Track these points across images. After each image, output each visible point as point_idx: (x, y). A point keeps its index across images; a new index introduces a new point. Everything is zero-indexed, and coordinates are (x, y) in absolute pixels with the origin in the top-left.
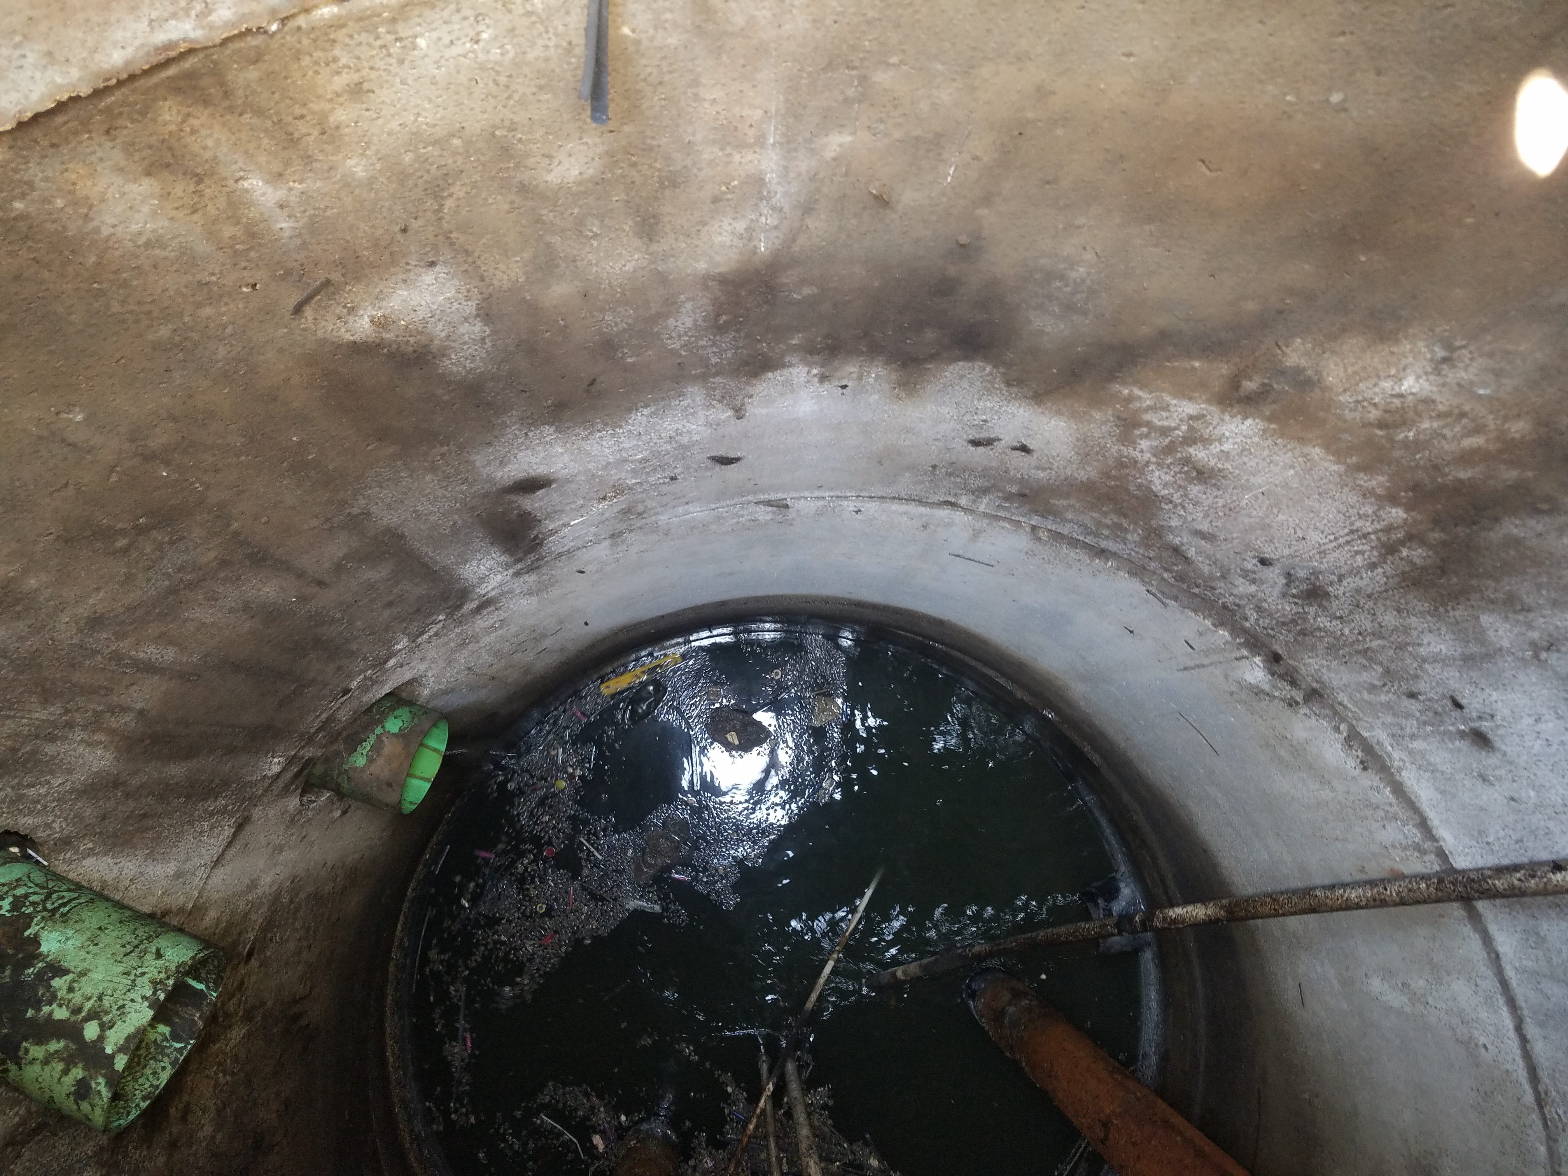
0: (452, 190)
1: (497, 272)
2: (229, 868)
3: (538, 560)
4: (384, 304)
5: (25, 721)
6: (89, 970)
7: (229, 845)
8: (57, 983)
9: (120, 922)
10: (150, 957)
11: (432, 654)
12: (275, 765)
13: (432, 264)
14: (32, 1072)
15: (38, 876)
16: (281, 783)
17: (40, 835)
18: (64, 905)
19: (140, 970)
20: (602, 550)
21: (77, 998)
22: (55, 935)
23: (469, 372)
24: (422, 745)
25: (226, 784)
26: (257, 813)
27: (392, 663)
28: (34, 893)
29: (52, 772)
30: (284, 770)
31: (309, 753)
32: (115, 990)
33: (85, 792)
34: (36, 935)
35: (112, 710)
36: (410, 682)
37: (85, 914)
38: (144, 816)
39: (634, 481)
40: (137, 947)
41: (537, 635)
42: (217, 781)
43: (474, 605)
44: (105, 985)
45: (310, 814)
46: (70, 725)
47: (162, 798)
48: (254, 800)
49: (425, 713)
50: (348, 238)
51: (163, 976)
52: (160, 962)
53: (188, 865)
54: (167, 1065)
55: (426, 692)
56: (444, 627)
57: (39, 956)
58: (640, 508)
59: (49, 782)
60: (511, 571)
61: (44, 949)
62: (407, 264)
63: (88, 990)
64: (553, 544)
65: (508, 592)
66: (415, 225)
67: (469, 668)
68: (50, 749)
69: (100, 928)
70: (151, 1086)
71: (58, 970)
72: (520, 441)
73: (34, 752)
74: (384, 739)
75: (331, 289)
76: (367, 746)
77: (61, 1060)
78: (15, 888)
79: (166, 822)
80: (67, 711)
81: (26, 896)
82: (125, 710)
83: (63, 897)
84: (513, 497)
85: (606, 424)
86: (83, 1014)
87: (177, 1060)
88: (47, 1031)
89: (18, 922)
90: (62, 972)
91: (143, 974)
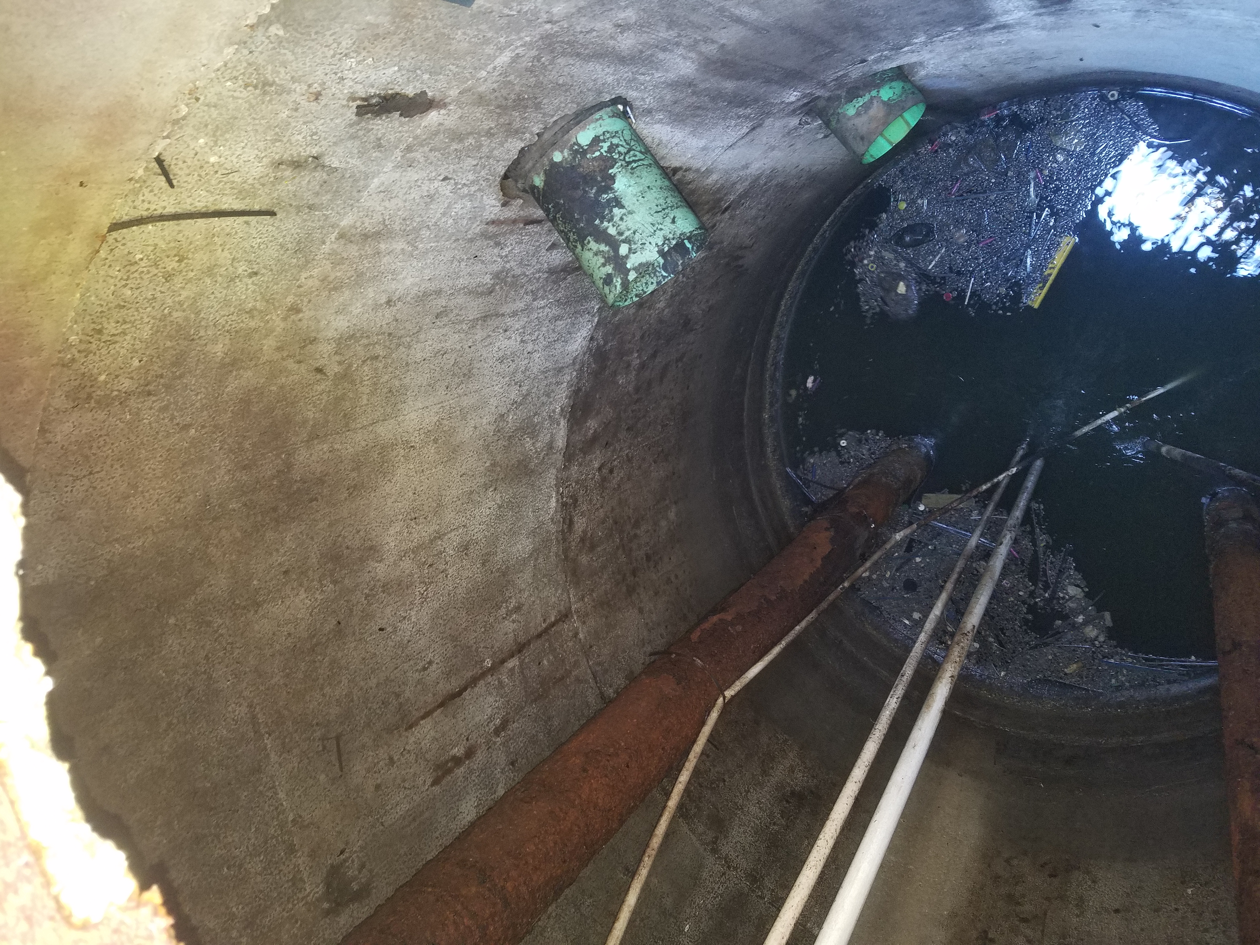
2: (736, 151)
5: (653, 36)
6: (634, 212)
7: (743, 138)
8: (616, 211)
9: (661, 188)
10: (668, 220)
11: (940, 50)
12: (792, 96)
14: (588, 255)
15: (627, 134)
16: (792, 108)
17: (637, 103)
18: (635, 161)
19: (660, 226)
20: (1124, 17)
21: (623, 226)
22: (624, 180)
24: (901, 115)
25: (756, 100)
26: (768, 122)
27: (907, 49)
28: (622, 146)
29: (657, 69)
30: (798, 100)
31: (819, 93)
32: (643, 232)
33: (670, 85)
34: (615, 175)
35: (705, 41)
36: (914, 64)
37: (644, 174)
38: (699, 108)
40: (664, 209)
41: (1033, 57)
42: (752, 97)
43: (991, 26)
44: (640, 226)
45: (802, 132)
46: (678, 44)
47: (713, 99)
48: (768, 114)
49: (914, 90)
51: (671, 236)
52: (673, 226)
53: (713, 144)
54: (654, 282)
55: (923, 73)
56: (959, 35)
57: (612, 189)
59: (653, 74)
60: (1034, 12)
61: (616, 186)
63: (630, 224)
65: (1024, 24)
68: (661, 56)
69: (649, 187)
70: (643, 290)
71: (619, 203)
73: (652, 55)
74: (875, 102)
76: (861, 101)
77: (604, 257)
78: (613, 137)
79: (710, 115)
80: (679, 36)
81: (617, 146)
82: (713, 42)
83: (635, 156)
87: (660, 282)
88: (602, 237)
89: (608, 162)
90: (621, 206)
91: (661, 229)
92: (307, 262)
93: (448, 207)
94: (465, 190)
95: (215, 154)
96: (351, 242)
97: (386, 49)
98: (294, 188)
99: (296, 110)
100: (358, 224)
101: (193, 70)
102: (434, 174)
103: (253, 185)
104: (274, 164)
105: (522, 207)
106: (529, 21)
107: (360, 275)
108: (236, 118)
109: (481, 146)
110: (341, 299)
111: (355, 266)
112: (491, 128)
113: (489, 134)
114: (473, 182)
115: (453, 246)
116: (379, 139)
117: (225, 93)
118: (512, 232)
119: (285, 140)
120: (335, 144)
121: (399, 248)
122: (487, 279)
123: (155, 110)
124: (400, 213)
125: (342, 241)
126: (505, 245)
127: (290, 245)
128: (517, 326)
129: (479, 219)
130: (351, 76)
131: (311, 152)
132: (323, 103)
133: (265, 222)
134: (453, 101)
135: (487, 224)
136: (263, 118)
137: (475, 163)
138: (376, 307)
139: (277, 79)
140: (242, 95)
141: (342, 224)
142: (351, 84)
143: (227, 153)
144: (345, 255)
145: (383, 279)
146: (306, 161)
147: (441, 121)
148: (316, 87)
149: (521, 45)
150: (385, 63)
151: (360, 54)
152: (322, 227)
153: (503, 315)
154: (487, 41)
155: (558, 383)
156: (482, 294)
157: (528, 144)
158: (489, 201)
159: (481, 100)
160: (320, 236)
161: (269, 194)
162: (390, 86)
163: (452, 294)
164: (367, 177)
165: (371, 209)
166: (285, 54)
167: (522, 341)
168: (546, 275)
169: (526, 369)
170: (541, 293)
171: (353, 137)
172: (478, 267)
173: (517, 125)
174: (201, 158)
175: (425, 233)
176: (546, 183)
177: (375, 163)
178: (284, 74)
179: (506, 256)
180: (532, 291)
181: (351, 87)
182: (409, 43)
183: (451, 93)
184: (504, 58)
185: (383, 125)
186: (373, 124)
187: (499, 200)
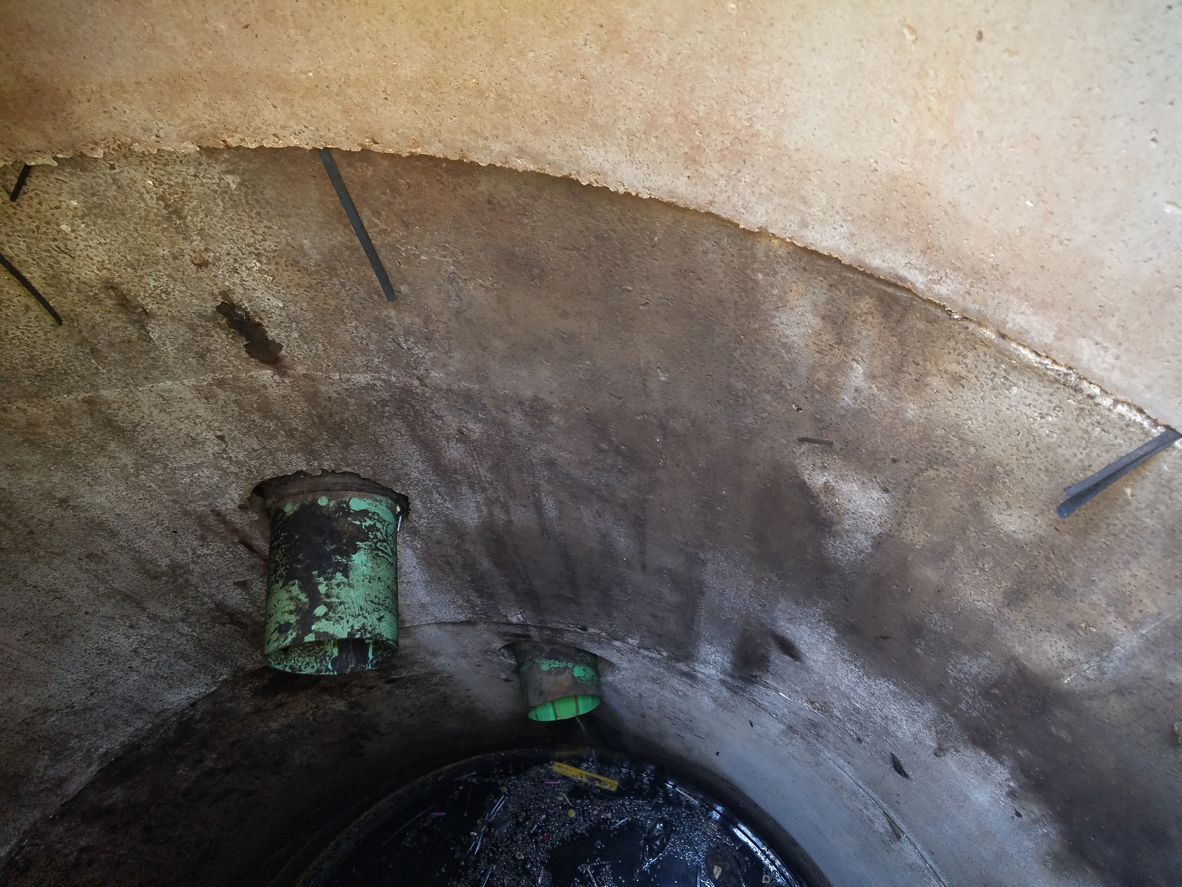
0: (942, 469)
1: (911, 530)
2: (440, 633)
3: (741, 688)
4: (841, 482)
5: (475, 466)
6: (354, 588)
7: (455, 624)
8: (339, 575)
9: (387, 587)
10: (376, 615)
11: (637, 664)
12: (516, 617)
13: (886, 490)
14: (284, 595)
15: (391, 529)
16: (506, 629)
17: (413, 516)
18: (383, 552)
19: (366, 615)
20: (775, 728)
21: (335, 591)
22: (364, 558)
23: (835, 558)
24: (576, 697)
25: (490, 596)
26: (482, 627)
27: (617, 643)
28: (381, 533)
29: (452, 499)
30: (516, 625)
31: (533, 632)
32: (349, 608)
33: (449, 523)
34: (360, 548)
35: (503, 505)
36: (610, 664)
37: (383, 566)
39: (838, 714)
40: (379, 604)
41: (689, 725)
42: (490, 591)
43: (685, 668)
44: (350, 601)
45: (496, 659)
46: (484, 490)
47: (465, 566)
48: (487, 619)
49: (597, 686)
50: (866, 435)
51: (370, 629)
52: (376, 622)
53: (432, 608)
54: (316, 668)
55: (610, 679)
56: (659, 660)
57: (349, 557)
58: (823, 733)
59: (445, 500)
60: (722, 676)
61: (354, 557)
62: (875, 477)
63: (342, 594)
64: (758, 692)
65: (706, 685)
66: (903, 465)
67: (641, 696)
68: (465, 489)
69: (379, 578)
70: (300, 667)
71: (346, 571)
72: (813, 621)
73: (459, 482)
74: (567, 672)
75: (828, 449)
76: (557, 664)
77: (297, 606)
78: (379, 521)
79: (451, 579)
80: (491, 483)
81: (378, 530)
83: (386, 548)
84: (772, 643)
85: (864, 668)
86: (328, 600)
87: (321, 671)
88: (310, 588)
89: (362, 535)
90: (346, 574)
91: (365, 617)
92: (37, 395)
93: (200, 464)
94: (225, 464)
95: (72, 225)
96: (92, 415)
97: (291, 281)
98: (99, 320)
99: (175, 258)
100: (115, 406)
101: (145, 131)
102: (216, 424)
103: (71, 281)
104: (108, 282)
105: (252, 524)
106: (408, 364)
107: (67, 452)
108: (123, 214)
109: (275, 437)
110: (25, 458)
111: (71, 439)
112: (297, 430)
113: (290, 433)
114: (238, 463)
115: (167, 504)
116: (208, 350)
117: (139, 185)
118: (224, 538)
119: (140, 273)
120: (173, 318)
121: (124, 461)
122: (164, 562)
123: (78, 128)
124: (157, 431)
125: (85, 407)
126: (208, 545)
127: (39, 365)
128: (145, 632)
129: (211, 500)
130: (244, 275)
131: (147, 304)
132: (201, 274)
133: (42, 323)
134: (293, 376)
135: (213, 511)
136: (144, 236)
137: (256, 447)
138: (48, 495)
139: (189, 218)
140: (149, 202)
141: (104, 392)
142: (238, 282)
143: (82, 234)
144: (74, 421)
145: (81, 476)
146: (135, 308)
147: (268, 385)
148: (210, 256)
149: (384, 380)
150: (278, 292)
151: (269, 264)
152: (83, 377)
153: (144, 609)
154: (364, 351)
155: (127, 723)
156: (147, 572)
157: (309, 471)
158: (233, 492)
159: (313, 397)
160: (73, 384)
161: (75, 304)
162: (263, 315)
163: (123, 548)
164: (167, 373)
165: (139, 403)
166: (218, 205)
167: (135, 651)
168: (212, 606)
169: (113, 683)
170: (193, 619)
171: (192, 327)
172: (168, 543)
173: (317, 446)
174: (57, 215)
175: (158, 469)
176: (296, 514)
177: (184, 367)
178: (199, 219)
179: (199, 556)
180: (188, 610)
181: (234, 284)
182: (312, 293)
183: (299, 368)
184: (362, 379)
185: (223, 341)
186: (217, 332)
187: (242, 500)
